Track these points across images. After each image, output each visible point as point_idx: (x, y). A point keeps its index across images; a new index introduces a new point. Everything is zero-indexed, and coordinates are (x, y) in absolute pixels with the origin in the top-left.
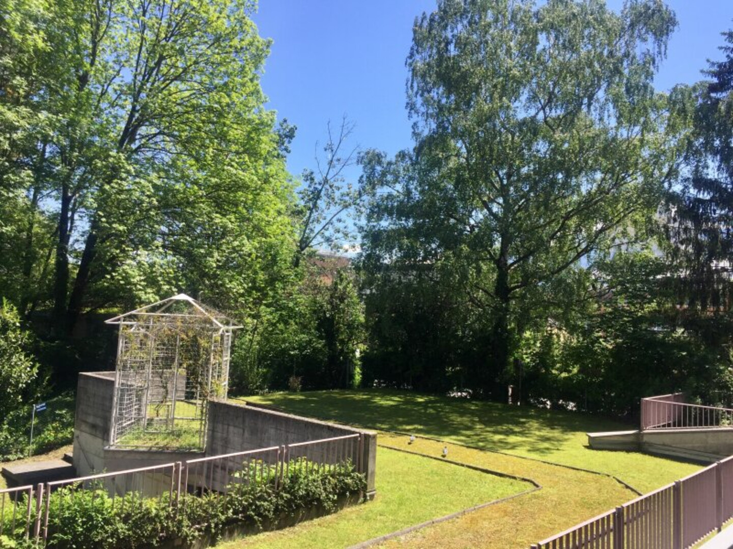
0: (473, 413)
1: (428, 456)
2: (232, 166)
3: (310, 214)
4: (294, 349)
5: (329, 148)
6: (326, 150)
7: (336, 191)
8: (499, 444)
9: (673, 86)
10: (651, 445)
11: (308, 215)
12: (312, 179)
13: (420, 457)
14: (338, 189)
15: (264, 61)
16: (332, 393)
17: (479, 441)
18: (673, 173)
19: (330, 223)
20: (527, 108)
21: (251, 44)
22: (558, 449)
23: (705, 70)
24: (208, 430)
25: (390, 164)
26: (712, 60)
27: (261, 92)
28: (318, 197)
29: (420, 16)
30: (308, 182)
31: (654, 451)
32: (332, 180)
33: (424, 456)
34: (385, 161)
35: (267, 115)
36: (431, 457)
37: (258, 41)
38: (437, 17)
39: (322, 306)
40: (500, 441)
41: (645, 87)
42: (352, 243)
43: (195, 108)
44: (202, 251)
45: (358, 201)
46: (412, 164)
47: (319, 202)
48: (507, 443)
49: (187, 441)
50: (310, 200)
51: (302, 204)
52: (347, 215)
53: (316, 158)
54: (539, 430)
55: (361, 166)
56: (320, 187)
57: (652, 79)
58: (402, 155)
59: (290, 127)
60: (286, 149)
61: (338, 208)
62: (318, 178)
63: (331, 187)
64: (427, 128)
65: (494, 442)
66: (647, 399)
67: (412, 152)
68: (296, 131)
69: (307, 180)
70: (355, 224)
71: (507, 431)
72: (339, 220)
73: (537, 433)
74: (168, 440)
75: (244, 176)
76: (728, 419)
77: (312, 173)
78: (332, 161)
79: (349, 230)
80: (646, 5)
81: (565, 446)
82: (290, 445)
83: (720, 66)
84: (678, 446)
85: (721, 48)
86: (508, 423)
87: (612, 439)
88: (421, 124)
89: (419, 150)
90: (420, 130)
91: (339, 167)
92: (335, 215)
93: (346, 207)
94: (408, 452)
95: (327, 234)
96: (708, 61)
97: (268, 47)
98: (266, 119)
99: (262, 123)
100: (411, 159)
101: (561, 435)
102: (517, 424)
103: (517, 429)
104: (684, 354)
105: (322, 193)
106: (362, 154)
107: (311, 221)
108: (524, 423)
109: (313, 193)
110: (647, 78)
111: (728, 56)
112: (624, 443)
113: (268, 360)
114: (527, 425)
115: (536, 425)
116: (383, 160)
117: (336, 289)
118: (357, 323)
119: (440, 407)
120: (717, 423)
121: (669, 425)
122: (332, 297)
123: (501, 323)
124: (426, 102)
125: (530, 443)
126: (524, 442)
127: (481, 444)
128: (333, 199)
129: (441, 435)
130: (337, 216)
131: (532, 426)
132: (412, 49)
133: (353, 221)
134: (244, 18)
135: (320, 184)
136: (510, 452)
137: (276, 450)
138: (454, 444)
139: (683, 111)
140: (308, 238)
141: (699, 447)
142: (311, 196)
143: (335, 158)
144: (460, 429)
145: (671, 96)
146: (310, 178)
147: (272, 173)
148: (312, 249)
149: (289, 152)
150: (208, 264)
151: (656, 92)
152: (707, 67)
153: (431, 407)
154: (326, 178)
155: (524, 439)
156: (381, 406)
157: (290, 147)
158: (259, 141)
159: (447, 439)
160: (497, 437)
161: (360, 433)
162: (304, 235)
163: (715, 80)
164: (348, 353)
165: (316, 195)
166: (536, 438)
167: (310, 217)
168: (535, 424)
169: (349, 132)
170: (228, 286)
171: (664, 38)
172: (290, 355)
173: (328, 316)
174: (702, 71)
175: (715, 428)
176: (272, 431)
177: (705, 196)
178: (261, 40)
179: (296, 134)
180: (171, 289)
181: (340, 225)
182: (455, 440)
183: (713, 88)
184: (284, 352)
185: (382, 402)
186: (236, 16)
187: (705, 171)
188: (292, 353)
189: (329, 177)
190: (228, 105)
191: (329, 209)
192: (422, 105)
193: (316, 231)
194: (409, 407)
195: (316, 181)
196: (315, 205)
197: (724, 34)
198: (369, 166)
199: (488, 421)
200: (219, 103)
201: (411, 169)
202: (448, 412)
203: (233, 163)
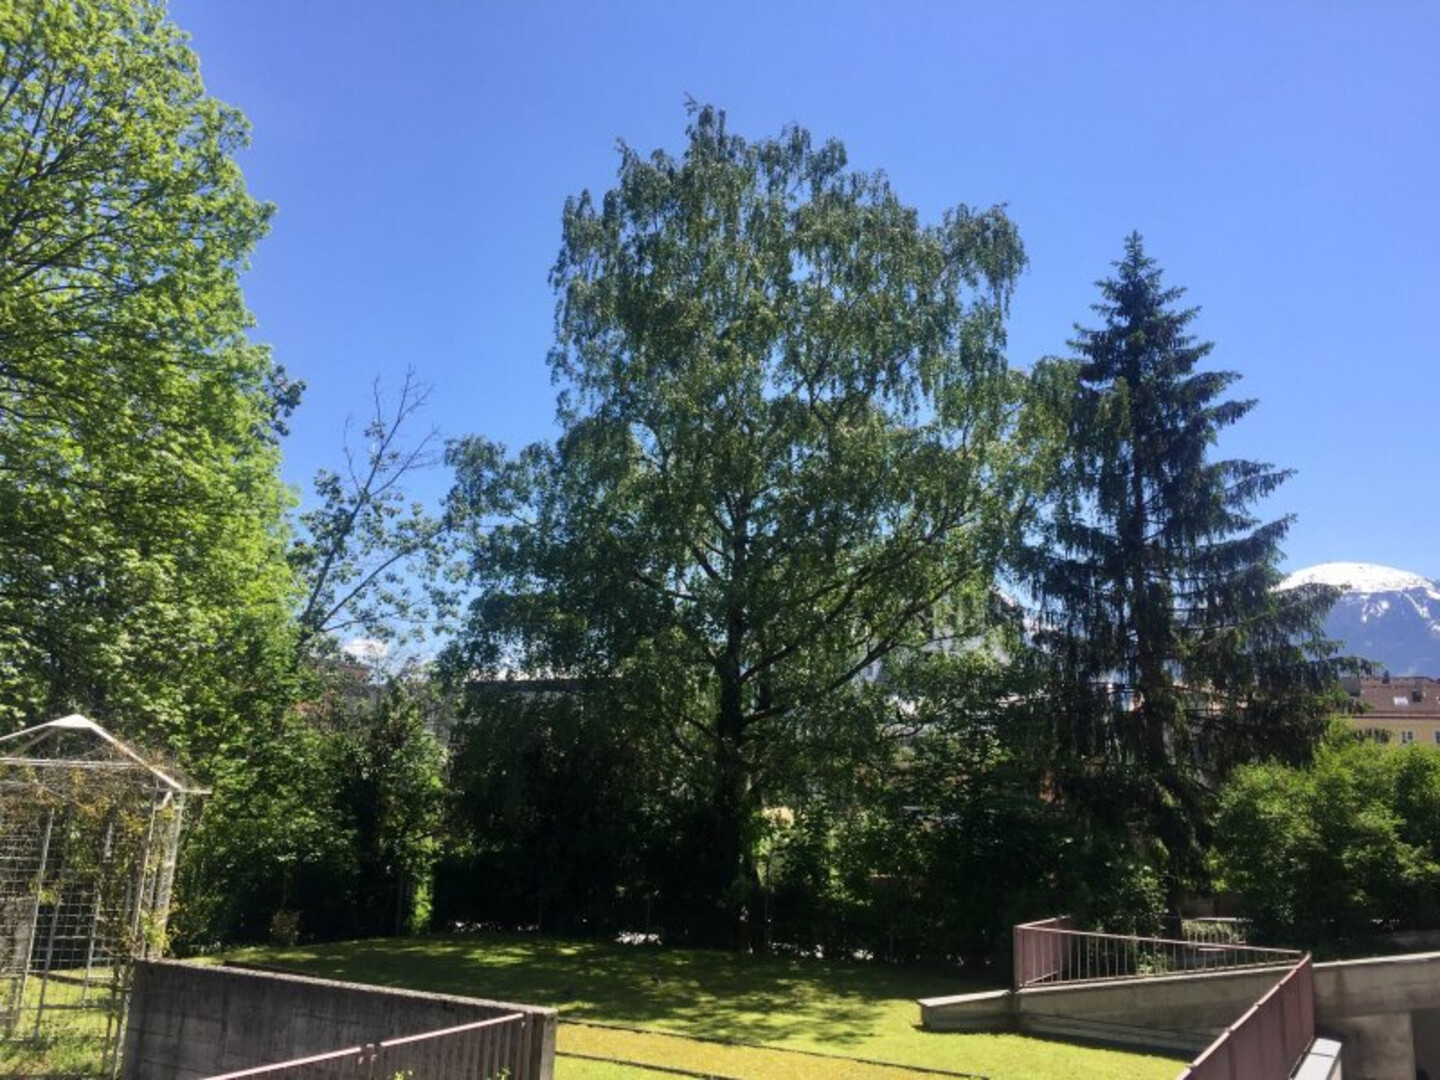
0: (682, 973)
1: (630, 1064)
2: (171, 451)
3: (328, 563)
4: (286, 850)
5: (377, 431)
6: (367, 434)
7: (385, 517)
8: (758, 1031)
9: (1038, 358)
10: (1034, 1017)
11: (321, 564)
12: (336, 491)
13: (615, 1067)
14: (392, 513)
15: (252, 246)
16: (373, 944)
17: (716, 1027)
18: (1026, 513)
19: (372, 581)
20: (778, 382)
21: (230, 208)
22: (871, 1035)
23: (1075, 340)
24: (128, 1029)
25: (510, 467)
26: (1084, 325)
27: (243, 306)
28: (346, 529)
29: (578, 195)
30: (327, 497)
31: (1042, 1028)
32: (378, 496)
33: (621, 1063)
34: (502, 461)
35: (252, 352)
36: (638, 1065)
37: (245, 205)
38: (619, 200)
39: (351, 757)
40: (757, 1025)
41: (994, 355)
42: (416, 626)
43: (87, 324)
44: (90, 629)
45: (433, 540)
46: (554, 473)
47: (347, 538)
48: (770, 1028)
49: (68, 1061)
50: (330, 533)
51: (310, 540)
52: (408, 570)
53: (346, 450)
54: (822, 1000)
55: (452, 469)
56: (351, 509)
57: (1005, 343)
58: (535, 453)
59: (290, 383)
60: (279, 428)
61: (390, 553)
62: (349, 491)
63: (376, 508)
64: (587, 406)
65: (745, 1028)
66: (1025, 926)
67: (554, 449)
68: (303, 393)
69: (323, 494)
70: (426, 587)
71: (763, 1005)
72: (391, 578)
73: (820, 1005)
74: (16, 1060)
75: (198, 472)
76: (1149, 964)
77: (336, 479)
78: (379, 457)
79: (411, 599)
80: (982, 221)
81: (879, 1025)
82: (385, 1044)
83: (1095, 336)
84: (1084, 1016)
85: (1095, 307)
86: (759, 990)
87: (965, 1008)
88: (574, 396)
89: (568, 447)
90: (573, 406)
91: (394, 470)
92: (382, 568)
93: (407, 551)
94: (585, 1057)
95: (363, 605)
96: (1076, 326)
97: (265, 217)
98: (251, 362)
99: (241, 369)
100: (551, 461)
101: (866, 1007)
102: (777, 990)
103: (778, 1000)
104: (1069, 841)
105: (357, 521)
106: (455, 446)
107: (328, 576)
108: (787, 988)
109: (336, 519)
110: (994, 341)
111: (1109, 321)
112: (987, 1016)
113: (223, 876)
114: (794, 991)
115: (812, 991)
116: (498, 459)
117: (385, 718)
118: (425, 792)
119: (611, 964)
120: (1132, 970)
121: (1055, 978)
122: (375, 735)
123: (728, 787)
124: (590, 357)
125: (815, 1026)
126: (799, 1023)
127: (722, 1032)
128: (379, 533)
129: (635, 1019)
130: (388, 569)
131: (805, 993)
132: (562, 253)
133: (421, 582)
134: (219, 155)
135: (352, 502)
136: (784, 1044)
137: (357, 1055)
138: (672, 1035)
139: (1053, 403)
140: (320, 612)
141: (1122, 1016)
142: (331, 526)
143: (387, 451)
144: (671, 1005)
145: (1035, 376)
146: (331, 488)
147: (259, 470)
148: (330, 634)
149: (286, 433)
150: (105, 658)
151: (1011, 366)
152: (1074, 336)
153: (596, 965)
154: (365, 490)
155: (801, 1018)
156: (490, 967)
157: (288, 423)
158: (230, 403)
159: (654, 1026)
160: (748, 1018)
161: (525, 1013)
162: (310, 607)
163: (1089, 359)
164: (401, 858)
165: (343, 524)
166: (818, 1014)
167: (324, 570)
168: (807, 989)
169: (417, 404)
170: (148, 709)
171: (1006, 283)
172: (275, 864)
173: (365, 776)
174: (1069, 343)
175: (1130, 980)
176: (300, 1023)
177: (1080, 557)
178: (252, 202)
179: (303, 397)
180: (10, 712)
181: (393, 589)
182: (668, 1027)
183: (1088, 373)
184: (261, 857)
185: (490, 959)
186: (203, 151)
187: (1077, 515)
188: (282, 859)
189: (371, 490)
190: (171, 323)
191: (368, 553)
192: (579, 359)
193: (338, 599)
194: (550, 966)
195: (345, 495)
196: (339, 545)
197: (1101, 284)
198: (469, 471)
199: (721, 990)
200: (153, 318)
201: (549, 480)
202: (631, 974)
203: (173, 445)
